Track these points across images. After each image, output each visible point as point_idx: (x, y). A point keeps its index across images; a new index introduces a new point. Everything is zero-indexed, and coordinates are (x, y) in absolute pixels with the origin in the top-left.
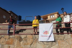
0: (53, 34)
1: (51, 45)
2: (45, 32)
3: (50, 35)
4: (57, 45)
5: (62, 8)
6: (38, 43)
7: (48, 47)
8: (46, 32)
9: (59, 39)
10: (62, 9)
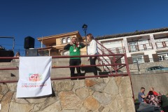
0: (51, 79)
1: (45, 104)
2: (32, 77)
3: (44, 83)
4: (57, 103)
5: (85, 25)
6: (15, 101)
7: (37, 109)
8: (35, 77)
9: (63, 89)
10: (83, 27)
